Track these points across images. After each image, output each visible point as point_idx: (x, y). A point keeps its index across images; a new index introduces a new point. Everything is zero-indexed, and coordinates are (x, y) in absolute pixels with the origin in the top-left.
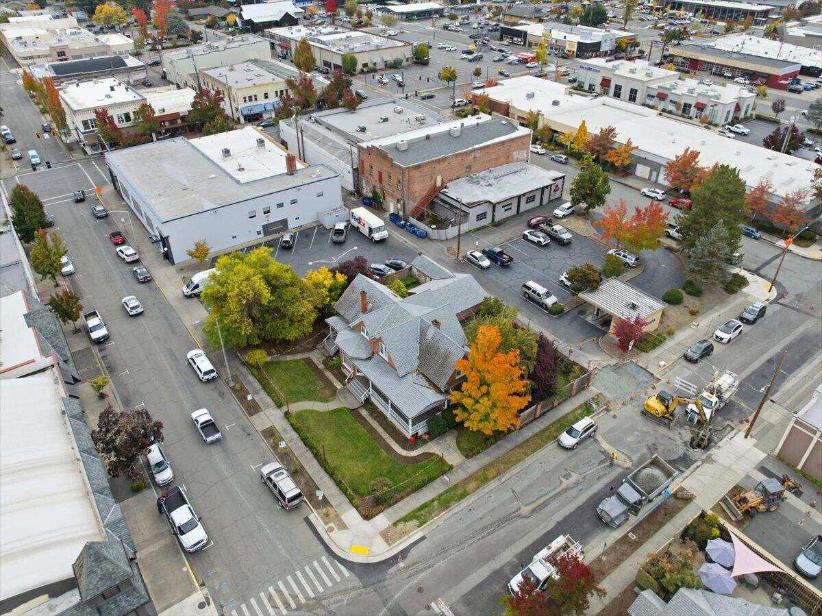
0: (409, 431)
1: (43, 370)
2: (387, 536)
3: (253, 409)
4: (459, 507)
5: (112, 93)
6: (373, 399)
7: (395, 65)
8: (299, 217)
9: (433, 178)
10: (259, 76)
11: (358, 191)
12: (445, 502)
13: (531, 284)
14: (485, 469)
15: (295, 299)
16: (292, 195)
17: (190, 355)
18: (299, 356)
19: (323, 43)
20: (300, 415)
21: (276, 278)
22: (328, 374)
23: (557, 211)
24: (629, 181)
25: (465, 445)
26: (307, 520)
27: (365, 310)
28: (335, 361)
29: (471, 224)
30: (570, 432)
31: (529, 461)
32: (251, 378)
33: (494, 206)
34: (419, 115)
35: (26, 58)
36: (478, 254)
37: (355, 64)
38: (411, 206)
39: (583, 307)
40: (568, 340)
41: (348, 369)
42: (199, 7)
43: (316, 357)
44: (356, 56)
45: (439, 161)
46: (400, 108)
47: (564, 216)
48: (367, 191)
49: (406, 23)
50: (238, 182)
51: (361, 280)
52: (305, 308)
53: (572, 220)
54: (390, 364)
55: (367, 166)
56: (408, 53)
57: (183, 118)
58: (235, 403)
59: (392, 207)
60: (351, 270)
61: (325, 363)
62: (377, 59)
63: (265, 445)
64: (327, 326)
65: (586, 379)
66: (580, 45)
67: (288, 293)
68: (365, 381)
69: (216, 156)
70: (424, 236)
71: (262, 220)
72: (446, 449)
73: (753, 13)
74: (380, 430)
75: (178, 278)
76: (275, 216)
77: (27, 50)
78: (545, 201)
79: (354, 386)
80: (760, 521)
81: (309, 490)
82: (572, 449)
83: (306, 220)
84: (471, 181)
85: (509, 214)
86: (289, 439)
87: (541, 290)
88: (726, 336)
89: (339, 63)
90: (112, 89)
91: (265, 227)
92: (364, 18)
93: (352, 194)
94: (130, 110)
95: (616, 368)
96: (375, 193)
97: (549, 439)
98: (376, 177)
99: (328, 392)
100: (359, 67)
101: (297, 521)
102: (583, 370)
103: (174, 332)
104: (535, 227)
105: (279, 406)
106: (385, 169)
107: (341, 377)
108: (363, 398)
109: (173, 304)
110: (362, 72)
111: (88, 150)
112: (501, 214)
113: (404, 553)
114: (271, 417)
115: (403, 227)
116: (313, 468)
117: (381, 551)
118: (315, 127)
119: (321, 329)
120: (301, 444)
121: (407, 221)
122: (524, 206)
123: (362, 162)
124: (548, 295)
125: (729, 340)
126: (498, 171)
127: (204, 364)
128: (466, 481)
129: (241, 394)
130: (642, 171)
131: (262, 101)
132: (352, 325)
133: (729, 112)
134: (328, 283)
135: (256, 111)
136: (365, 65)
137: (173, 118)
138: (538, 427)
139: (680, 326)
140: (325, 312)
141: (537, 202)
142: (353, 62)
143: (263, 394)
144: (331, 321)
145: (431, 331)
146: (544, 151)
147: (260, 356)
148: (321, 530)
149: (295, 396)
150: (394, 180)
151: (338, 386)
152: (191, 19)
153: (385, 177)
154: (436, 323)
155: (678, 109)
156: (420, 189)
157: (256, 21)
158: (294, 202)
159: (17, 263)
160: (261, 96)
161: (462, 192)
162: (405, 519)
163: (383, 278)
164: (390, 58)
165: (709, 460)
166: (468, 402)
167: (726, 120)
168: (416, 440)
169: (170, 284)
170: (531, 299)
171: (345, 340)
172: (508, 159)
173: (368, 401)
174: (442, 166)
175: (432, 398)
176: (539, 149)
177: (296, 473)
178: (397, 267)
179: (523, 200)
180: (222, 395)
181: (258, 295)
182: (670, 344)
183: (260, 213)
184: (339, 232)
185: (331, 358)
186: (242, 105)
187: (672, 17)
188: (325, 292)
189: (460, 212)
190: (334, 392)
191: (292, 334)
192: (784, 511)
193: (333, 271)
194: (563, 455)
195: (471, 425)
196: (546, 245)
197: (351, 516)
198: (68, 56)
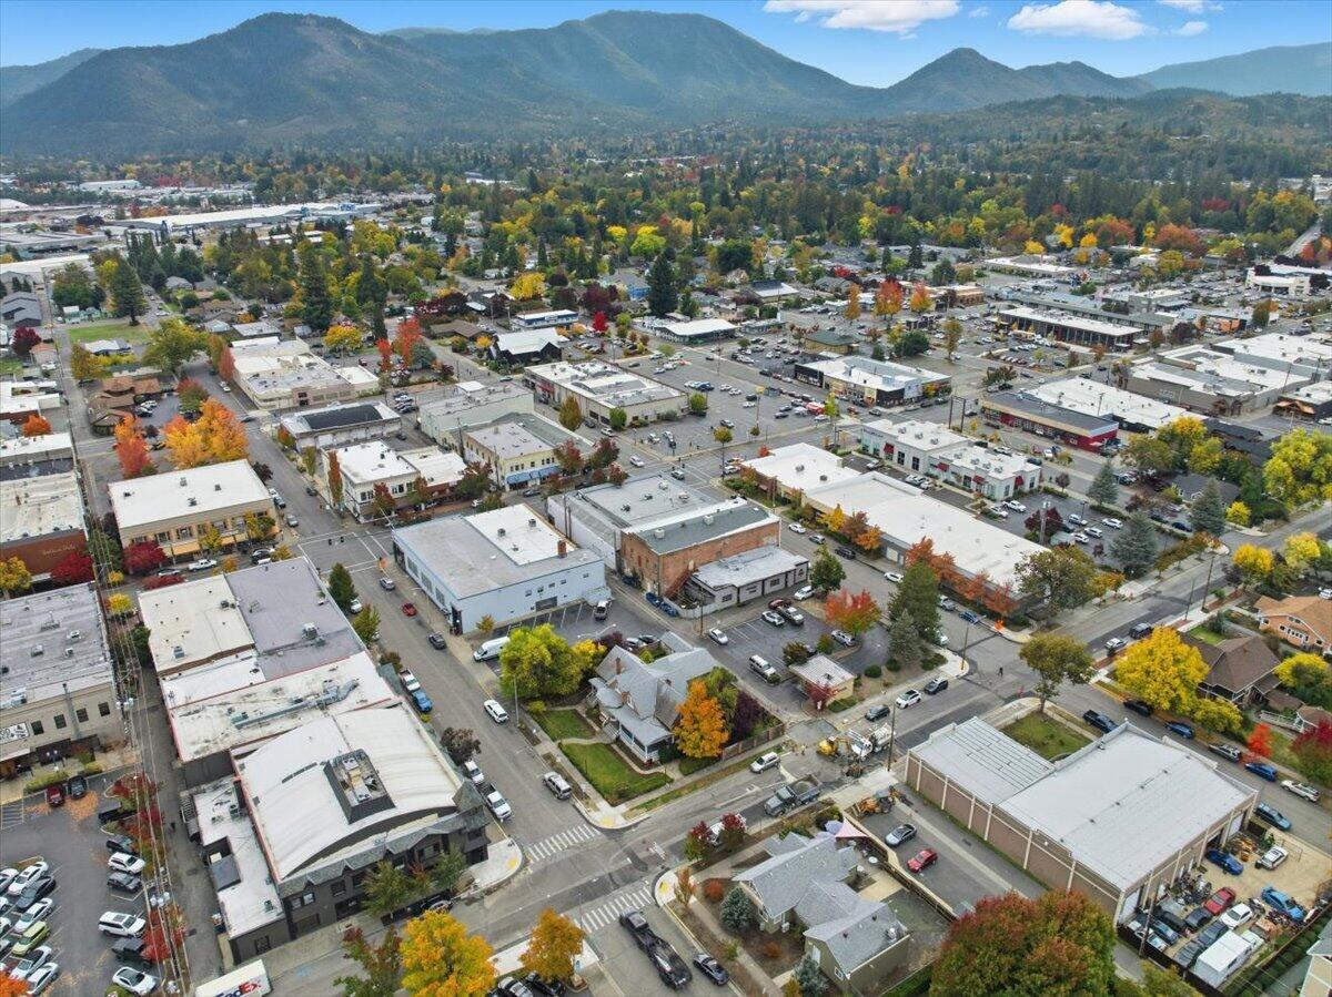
0: (645, 757)
1: (395, 706)
2: (625, 815)
3: (535, 741)
4: (674, 804)
5: (383, 462)
6: (622, 738)
7: (668, 418)
8: (567, 596)
9: (685, 563)
10: (525, 441)
11: (620, 570)
12: (665, 800)
13: (757, 658)
14: (695, 783)
15: (568, 663)
16: (562, 576)
17: (486, 704)
18: (568, 708)
19: (590, 390)
20: (569, 747)
21: (555, 647)
22: (589, 721)
23: (797, 594)
24: (879, 565)
25: (684, 769)
26: (574, 806)
27: (618, 673)
28: (595, 713)
29: (717, 604)
30: (761, 762)
31: (727, 779)
32: (532, 721)
33: (739, 589)
34: (683, 493)
35: (265, 401)
36: (718, 632)
37: (624, 420)
38: (666, 587)
39: (795, 679)
40: (777, 702)
41: (605, 718)
42: (442, 322)
43: (580, 709)
44: (625, 410)
45: (690, 549)
46: (664, 484)
47: (804, 599)
48: (628, 571)
49: (688, 349)
50: (515, 563)
51: (617, 651)
52: (574, 670)
53: (810, 602)
54: (635, 711)
55: (628, 549)
56: (683, 403)
57: (452, 489)
58: (522, 738)
59: (649, 587)
60: (610, 642)
61: (587, 713)
62: (650, 411)
63: (545, 764)
64: (589, 684)
65: (780, 731)
66: (880, 392)
67: (562, 659)
68: (617, 724)
69: (492, 534)
70: (675, 615)
71: (536, 598)
72: (672, 771)
73: (1111, 338)
74: (626, 758)
75: (467, 645)
76: (547, 595)
77: (268, 391)
78: (790, 583)
79: (608, 729)
80: (875, 818)
81: (576, 791)
82: (759, 772)
83: (573, 598)
84: (720, 565)
85: (753, 596)
86: (560, 759)
87: (763, 662)
88: (903, 703)
89: (608, 416)
90: (383, 456)
91: (537, 604)
92: (639, 344)
93: (614, 572)
94: (404, 482)
95: (810, 722)
96: (635, 573)
97: (745, 766)
98: (636, 560)
99: (588, 733)
100: (629, 420)
101: (567, 807)
102: (779, 722)
103: (470, 687)
104: (774, 608)
105: (554, 740)
106: (644, 554)
107: (599, 723)
108: (614, 737)
109: (466, 665)
110: (632, 426)
111: (362, 520)
112: (745, 596)
113: (635, 825)
114: (548, 746)
115: (658, 605)
116: (578, 777)
117: (620, 823)
118: (581, 504)
119: (585, 687)
120: (569, 764)
121: (661, 600)
122: (768, 589)
123: (624, 546)
124: (769, 666)
125: (907, 706)
126: (747, 556)
127: (498, 709)
128: (682, 788)
129: (527, 732)
130: (892, 554)
131: (528, 470)
132: (609, 683)
133: (1008, 487)
134: (592, 652)
135: (522, 479)
136: (636, 418)
137: (442, 489)
138: (737, 760)
139: (871, 695)
140: (589, 674)
141: (782, 585)
142: (623, 417)
143: (542, 732)
144: (594, 681)
145: (665, 687)
146: (803, 530)
147: (539, 706)
148: (583, 811)
149: (565, 735)
150: (651, 564)
151: (597, 729)
152: (434, 337)
153: (644, 561)
154: (668, 682)
155: (959, 480)
156: (673, 572)
157: (513, 352)
158: (564, 582)
159: (346, 630)
160: (527, 465)
161: (712, 576)
162: (638, 808)
163: (636, 650)
164: (664, 409)
165: (855, 783)
166: (684, 733)
167: (1007, 493)
168: (651, 764)
169: (461, 650)
170: (756, 671)
171: (603, 695)
172: (758, 544)
173: (618, 739)
174: (693, 553)
175: (661, 733)
176: (798, 527)
177: (568, 779)
178: (648, 641)
179: (768, 584)
180: (511, 732)
181: (543, 658)
182: (858, 707)
183: (535, 592)
184: (601, 610)
185: (591, 709)
186: (508, 474)
187: (1018, 338)
188: (589, 659)
189: (707, 594)
190: (594, 733)
191: (564, 690)
192: (895, 814)
193: (596, 643)
194: (753, 777)
195: (688, 752)
196: (781, 626)
197: (603, 804)
198: (310, 397)
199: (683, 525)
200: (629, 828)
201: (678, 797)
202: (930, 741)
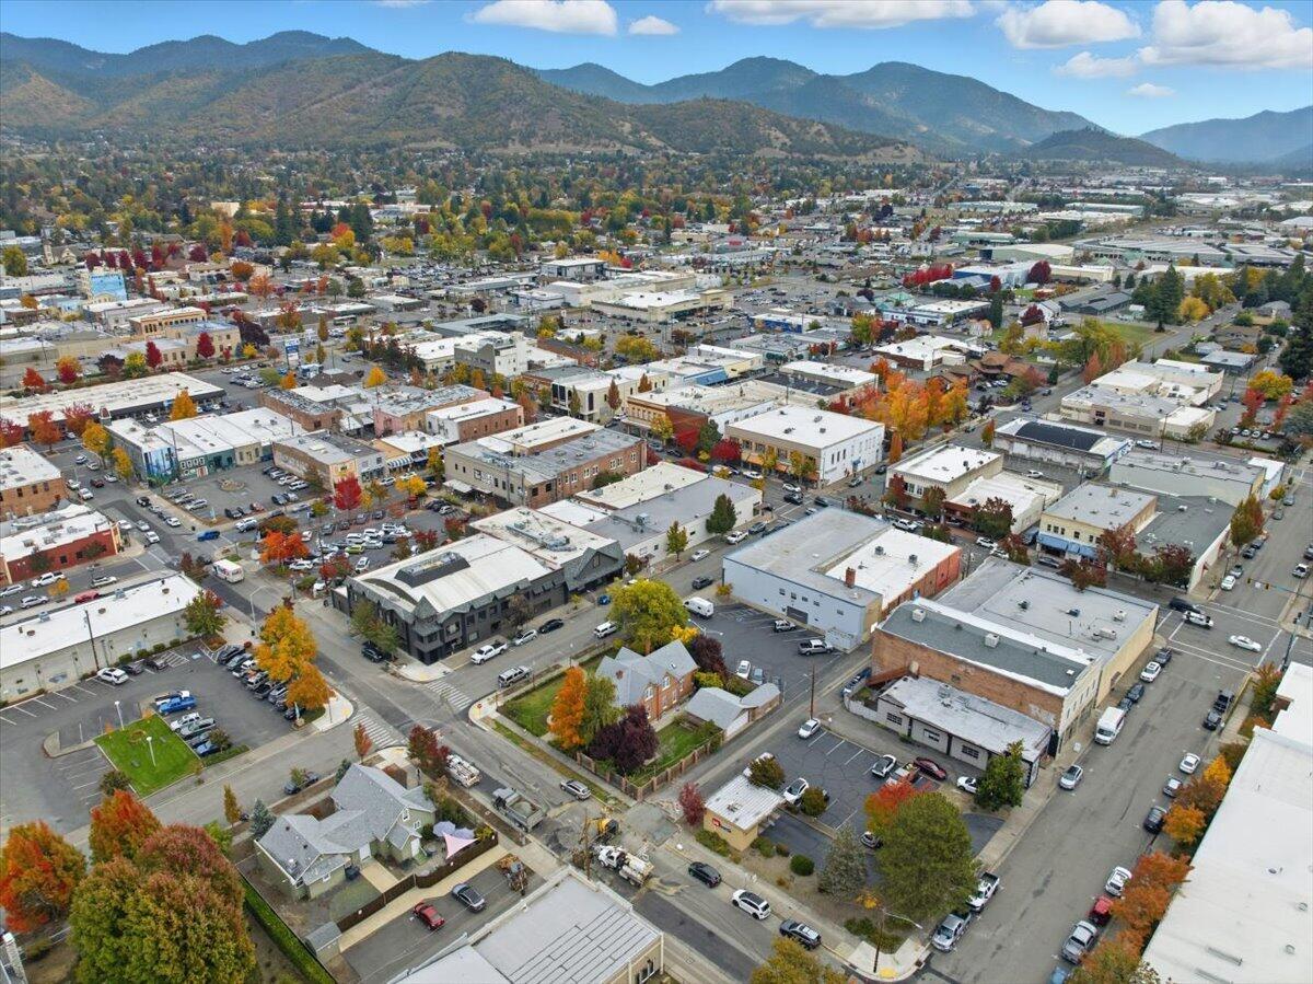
2: (485, 718)
9: (906, 658)
14: (540, 750)
16: (817, 597)
33: (911, 719)
38: (877, 670)
45: (916, 646)
90: (965, 464)
91: (789, 608)
117: (477, 717)
128: (528, 743)
131: (1069, 538)
156: (888, 659)
158: (817, 604)
160: (1069, 532)
162: (498, 723)
172: (1020, 706)
179: (957, 744)
183: (788, 595)
198: (1107, 418)
199: (959, 627)
200: (473, 724)
201: (517, 743)
202: (592, 884)
